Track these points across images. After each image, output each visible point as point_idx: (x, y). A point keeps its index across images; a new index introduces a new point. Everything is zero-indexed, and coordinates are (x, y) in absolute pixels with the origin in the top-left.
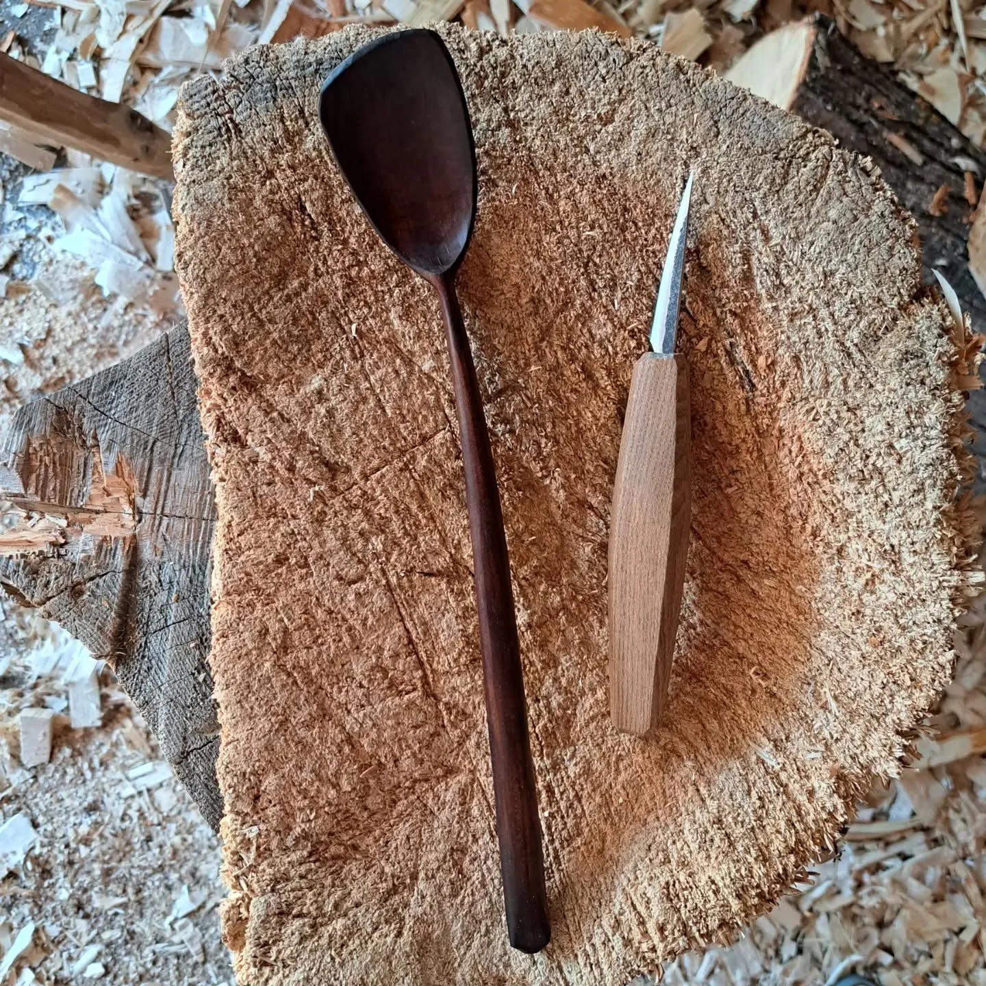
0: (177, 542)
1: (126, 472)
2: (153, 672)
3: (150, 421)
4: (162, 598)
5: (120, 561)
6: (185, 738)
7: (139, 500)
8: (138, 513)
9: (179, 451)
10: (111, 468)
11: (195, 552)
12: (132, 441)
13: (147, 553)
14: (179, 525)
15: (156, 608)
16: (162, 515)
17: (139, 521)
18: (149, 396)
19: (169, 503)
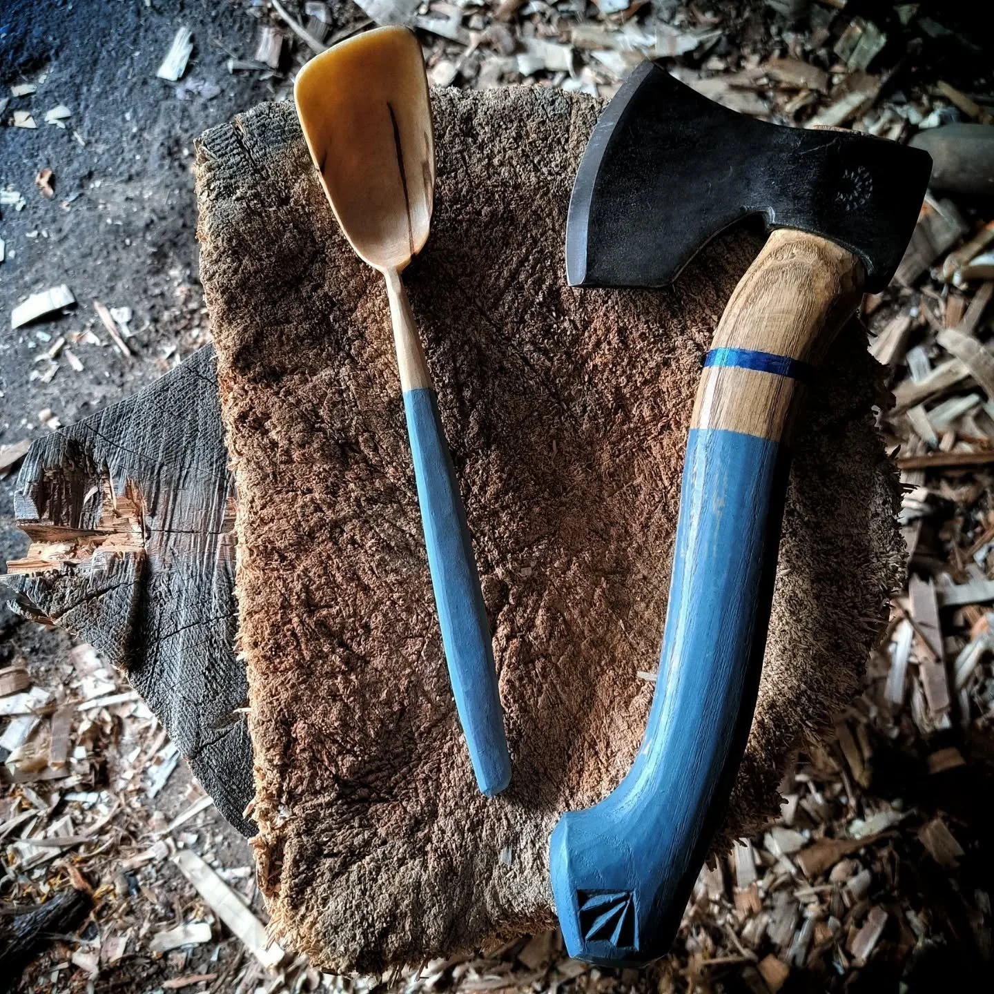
0: (185, 554)
1: (135, 494)
2: (165, 674)
3: (157, 448)
4: (171, 606)
5: (131, 574)
6: (198, 734)
7: (147, 520)
8: (147, 531)
9: (184, 473)
10: (121, 491)
11: (202, 563)
12: (140, 466)
13: (157, 566)
14: (185, 539)
15: (166, 616)
16: (170, 531)
17: (148, 538)
18: (154, 426)
19: (176, 520)
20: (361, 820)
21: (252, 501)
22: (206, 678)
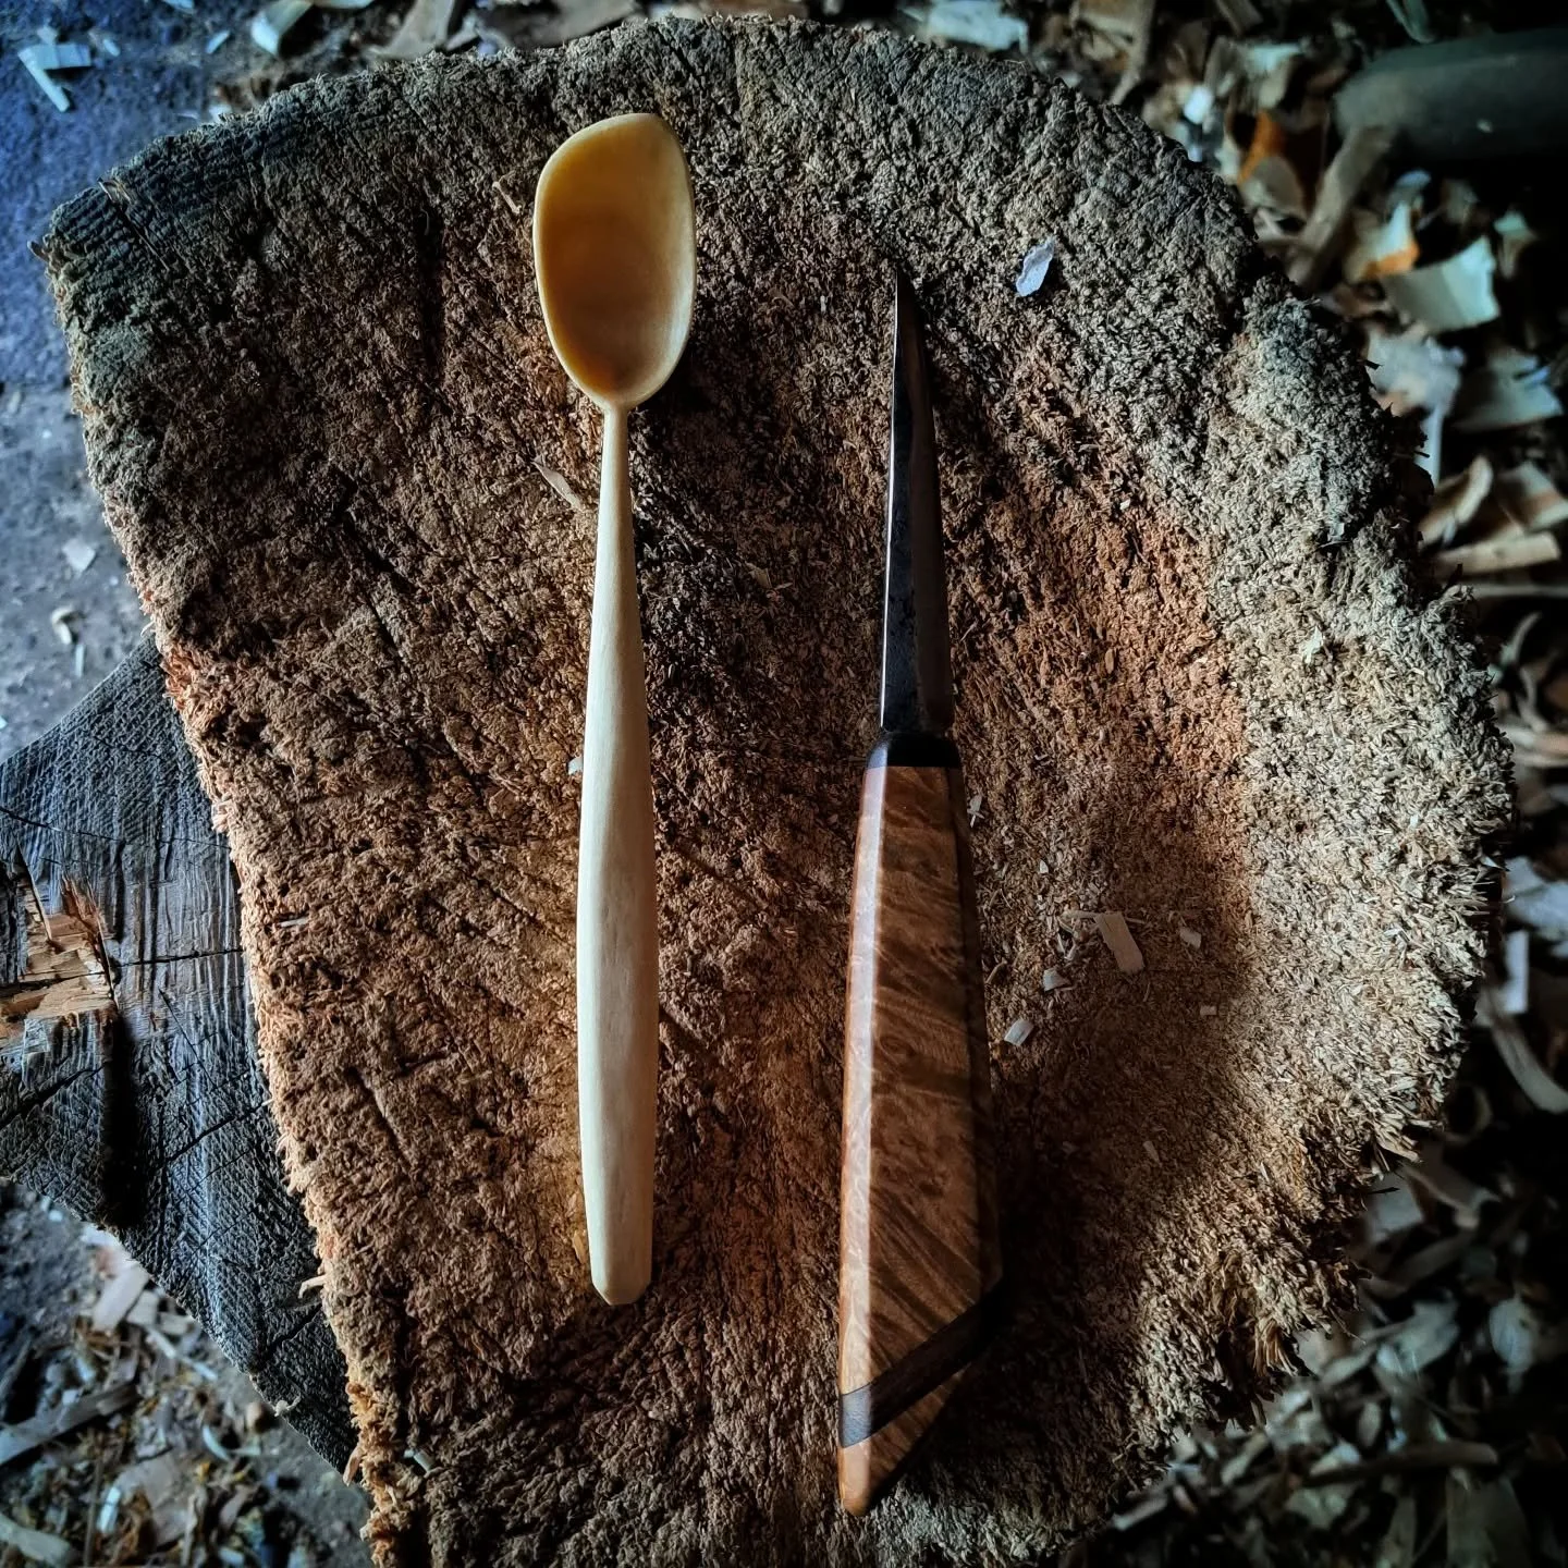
0: (188, 998)
1: (81, 906)
2: (185, 1224)
3: (107, 816)
4: (177, 1096)
5: (95, 1051)
6: (261, 1324)
7: (111, 948)
8: (112, 968)
9: (164, 851)
10: (55, 905)
11: (220, 1008)
12: (83, 853)
13: (141, 1029)
14: (184, 971)
15: (171, 1115)
16: (155, 960)
17: (117, 981)
18: (98, 777)
19: (162, 939)
20: (566, 1452)
21: (262, 883)
22: (260, 1217)
